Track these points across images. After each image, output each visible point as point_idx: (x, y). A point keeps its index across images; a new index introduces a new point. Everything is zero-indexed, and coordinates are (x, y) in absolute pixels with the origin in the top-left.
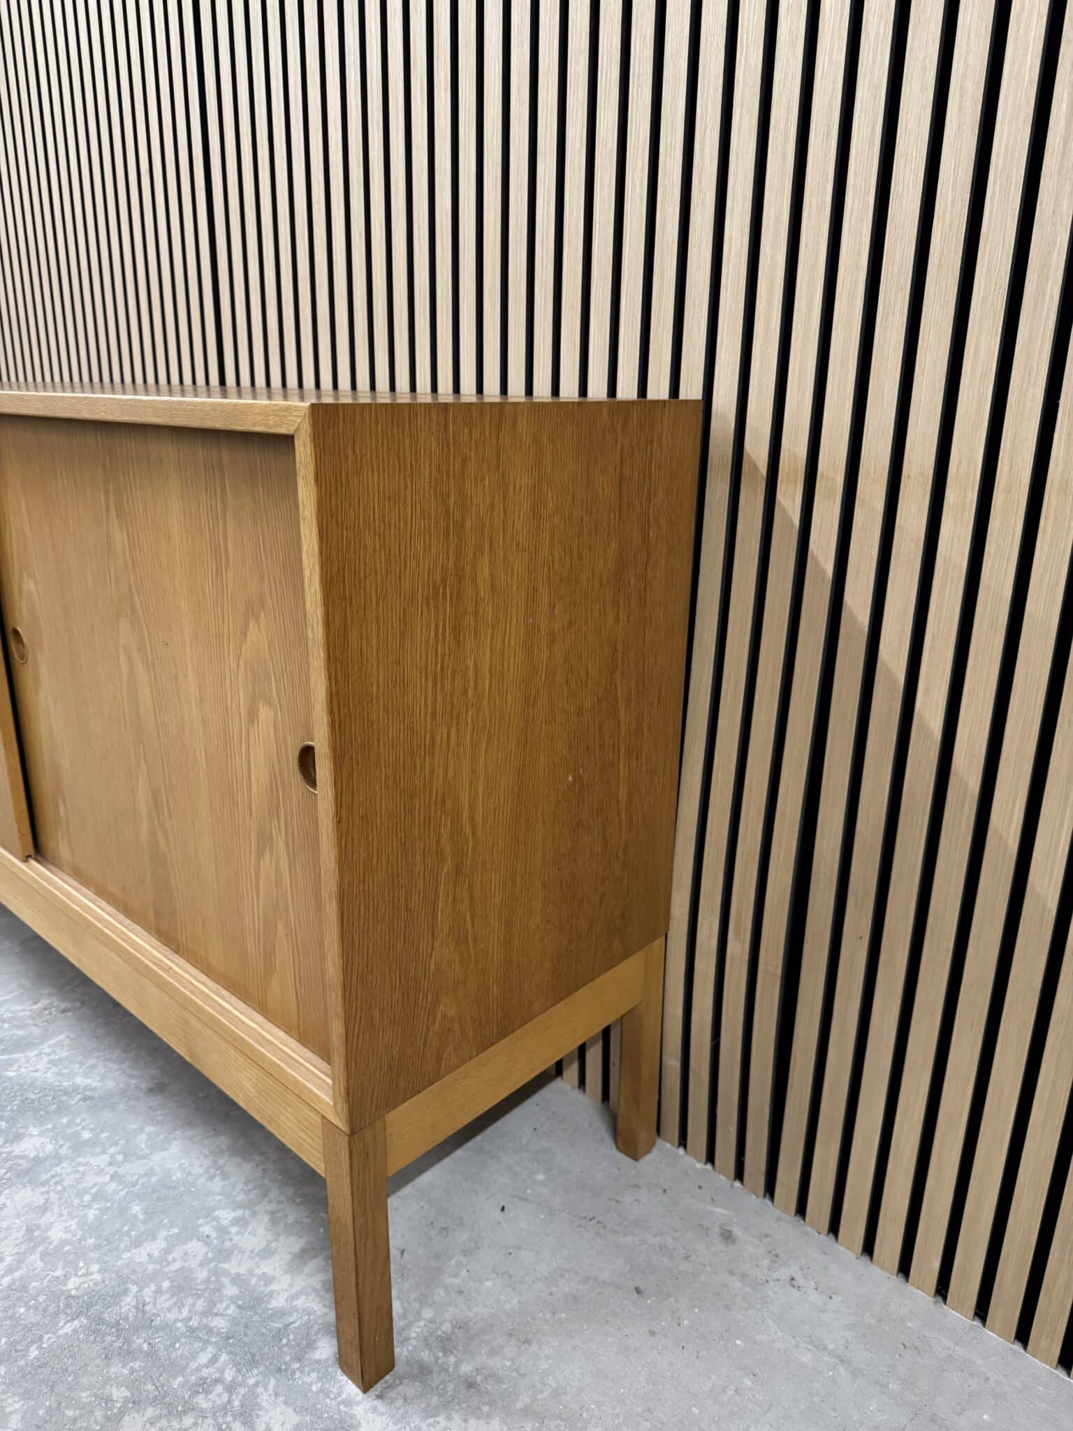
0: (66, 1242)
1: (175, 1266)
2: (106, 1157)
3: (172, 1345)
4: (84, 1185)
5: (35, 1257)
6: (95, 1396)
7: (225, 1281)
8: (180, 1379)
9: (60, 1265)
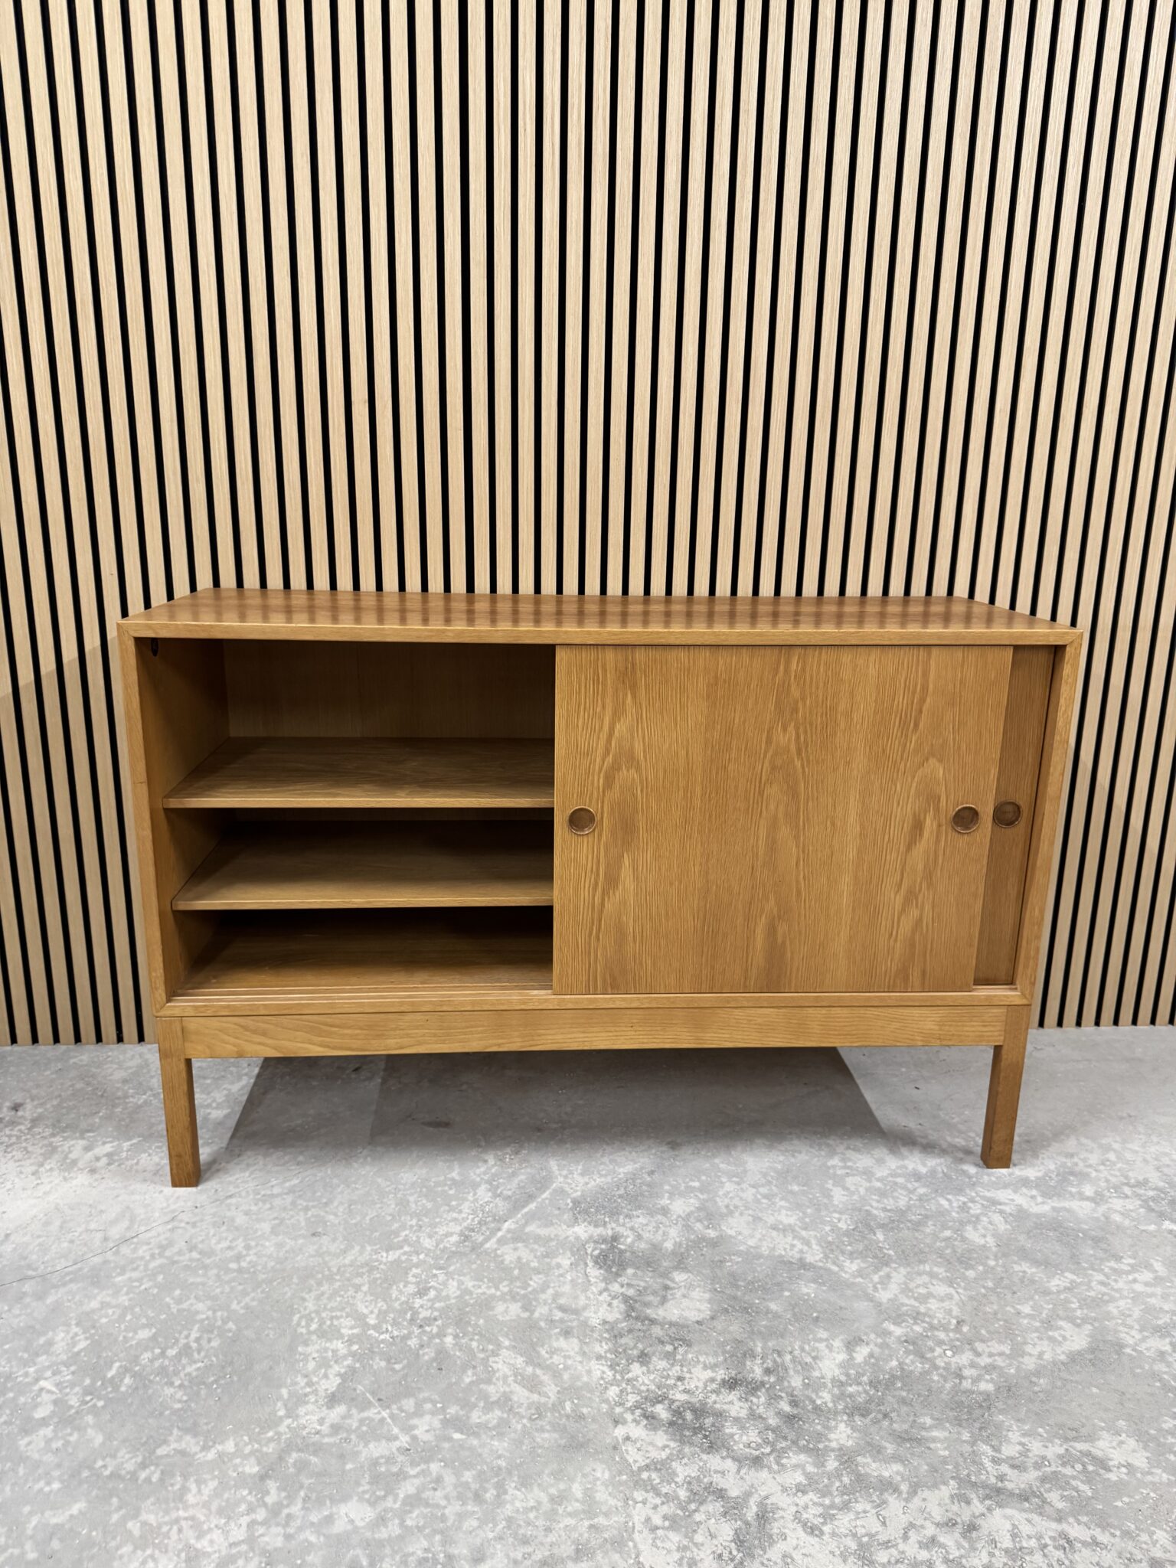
0: (801, 1219)
1: (862, 1191)
2: (727, 1184)
3: (927, 1210)
4: (750, 1198)
5: (804, 1233)
6: (941, 1241)
7: (890, 1179)
8: (954, 1214)
9: (820, 1226)
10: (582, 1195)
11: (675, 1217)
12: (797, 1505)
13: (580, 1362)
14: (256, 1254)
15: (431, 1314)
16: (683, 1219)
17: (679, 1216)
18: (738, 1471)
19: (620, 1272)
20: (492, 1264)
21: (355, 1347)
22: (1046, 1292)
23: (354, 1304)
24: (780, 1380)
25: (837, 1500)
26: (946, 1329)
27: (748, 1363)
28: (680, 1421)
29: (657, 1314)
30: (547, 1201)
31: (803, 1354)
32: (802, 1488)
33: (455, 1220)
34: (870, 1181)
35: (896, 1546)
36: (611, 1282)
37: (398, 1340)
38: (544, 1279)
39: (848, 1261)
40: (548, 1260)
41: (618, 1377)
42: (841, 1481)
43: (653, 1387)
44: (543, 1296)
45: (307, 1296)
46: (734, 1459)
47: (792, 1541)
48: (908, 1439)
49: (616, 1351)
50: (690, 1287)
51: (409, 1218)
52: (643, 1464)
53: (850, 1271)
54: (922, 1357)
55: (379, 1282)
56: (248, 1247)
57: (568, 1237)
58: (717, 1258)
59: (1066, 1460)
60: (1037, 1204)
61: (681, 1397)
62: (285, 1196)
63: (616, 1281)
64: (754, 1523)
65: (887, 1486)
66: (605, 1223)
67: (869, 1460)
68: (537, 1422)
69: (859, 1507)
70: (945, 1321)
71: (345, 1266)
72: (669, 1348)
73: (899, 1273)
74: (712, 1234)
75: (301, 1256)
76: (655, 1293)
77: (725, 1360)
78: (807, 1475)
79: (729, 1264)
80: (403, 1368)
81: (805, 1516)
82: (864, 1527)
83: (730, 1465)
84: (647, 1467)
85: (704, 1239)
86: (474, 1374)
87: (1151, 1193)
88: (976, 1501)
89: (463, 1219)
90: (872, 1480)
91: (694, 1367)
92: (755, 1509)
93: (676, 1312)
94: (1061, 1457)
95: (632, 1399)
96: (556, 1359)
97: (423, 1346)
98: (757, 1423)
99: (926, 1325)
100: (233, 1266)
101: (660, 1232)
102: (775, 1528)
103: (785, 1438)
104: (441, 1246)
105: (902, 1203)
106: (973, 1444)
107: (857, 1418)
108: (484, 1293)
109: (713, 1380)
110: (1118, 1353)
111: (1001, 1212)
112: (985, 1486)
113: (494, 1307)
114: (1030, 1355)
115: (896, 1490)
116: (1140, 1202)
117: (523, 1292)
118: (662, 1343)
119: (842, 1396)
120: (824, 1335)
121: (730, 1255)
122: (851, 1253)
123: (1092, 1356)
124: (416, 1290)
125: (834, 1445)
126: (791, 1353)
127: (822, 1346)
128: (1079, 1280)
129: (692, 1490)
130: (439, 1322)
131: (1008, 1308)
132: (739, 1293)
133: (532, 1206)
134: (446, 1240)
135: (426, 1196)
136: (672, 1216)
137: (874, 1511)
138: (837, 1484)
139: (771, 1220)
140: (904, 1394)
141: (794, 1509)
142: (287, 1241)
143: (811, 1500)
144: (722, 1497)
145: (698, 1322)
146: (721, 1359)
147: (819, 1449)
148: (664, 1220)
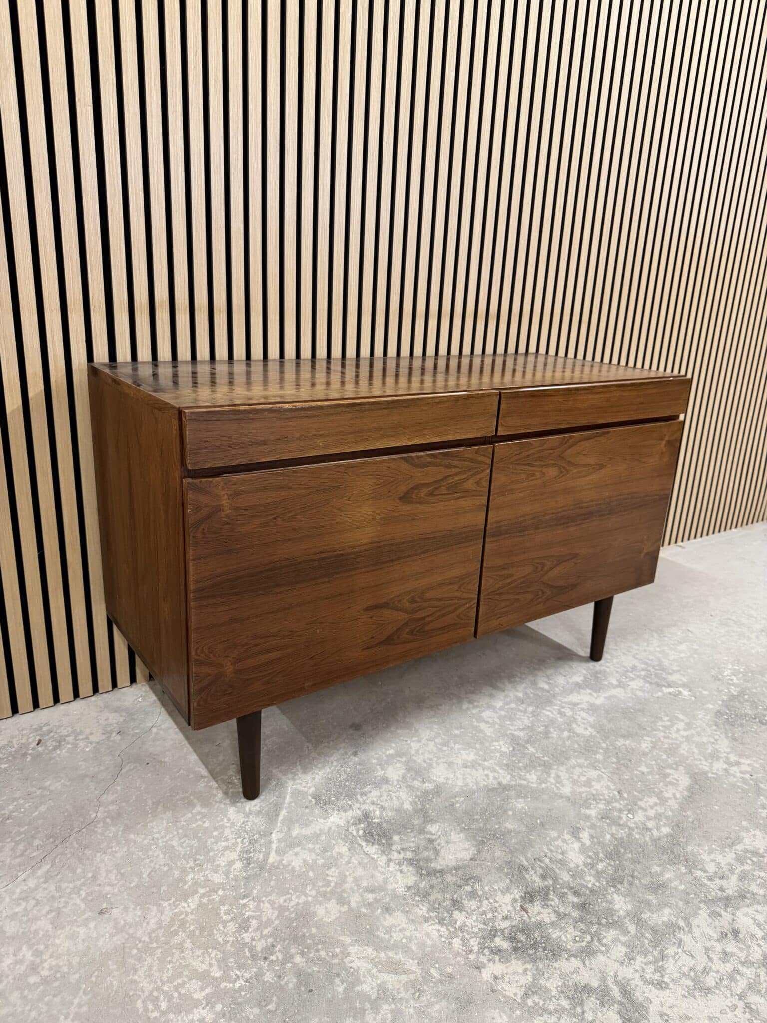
10: (317, 789)
11: (396, 783)
12: (637, 971)
13: (416, 930)
14: (51, 956)
15: (266, 942)
16: (404, 783)
17: (398, 781)
18: (585, 964)
19: (389, 841)
20: (287, 875)
21: (219, 1007)
22: (645, 754)
23: (187, 966)
24: (555, 879)
25: (656, 954)
26: (616, 801)
27: (527, 876)
28: (520, 945)
29: (441, 865)
30: (293, 804)
31: (554, 854)
32: (630, 956)
33: (226, 848)
34: (496, 712)
35: (710, 968)
36: (389, 853)
37: (254, 981)
38: (337, 871)
39: (528, 774)
40: (329, 853)
41: (452, 929)
42: (646, 938)
43: (482, 926)
44: (347, 886)
45: (136, 977)
46: (575, 956)
47: (656, 1001)
48: (657, 887)
49: (434, 908)
50: (445, 834)
51: (185, 862)
52: (522, 994)
53: (534, 781)
54: (619, 825)
55: (197, 933)
56: (38, 953)
57: (330, 828)
58: (447, 804)
59: (740, 859)
60: (596, 698)
61: (505, 924)
62: (45, 886)
63: (392, 850)
64: (623, 1000)
65: (672, 928)
66: (350, 805)
67: (649, 914)
68: (422, 998)
69: (671, 950)
70: (611, 795)
71: (153, 931)
72: (468, 888)
73: (562, 771)
74: (430, 786)
75: (102, 939)
76: (426, 848)
77: (511, 880)
78: (624, 944)
79: (458, 805)
80: (278, 1005)
81: (648, 976)
82: (684, 965)
83: (575, 962)
84: (526, 995)
85: (426, 793)
86: (342, 981)
87: (643, 673)
88: (722, 912)
89: (233, 844)
90: (661, 927)
91: (496, 896)
92: (615, 987)
93: (451, 857)
94: (736, 859)
95: (474, 943)
96: (396, 936)
97: (279, 976)
98: (567, 920)
99: (603, 802)
100: (33, 979)
101: (394, 798)
102: (638, 995)
103: (591, 923)
104: (231, 876)
105: (527, 722)
106: (691, 874)
107: (619, 886)
108: (298, 904)
109: (515, 900)
110: (708, 778)
111: (582, 709)
112: (719, 899)
113: (316, 912)
114: (670, 798)
115: (679, 928)
116: (642, 681)
117: (328, 889)
118: (460, 886)
119: (598, 875)
120: (554, 834)
121: (452, 798)
122: (525, 768)
123: (697, 787)
124: (237, 925)
125: (622, 913)
126: (546, 856)
127: (559, 842)
128: (654, 740)
129: (568, 997)
130: (279, 946)
131: (635, 772)
132: (482, 825)
133: (283, 813)
134: (232, 870)
135: (186, 836)
136: (393, 782)
137: (680, 950)
138: (646, 941)
139: (459, 761)
140: (630, 855)
141: (637, 975)
142: (78, 930)
143: (642, 962)
144: (591, 991)
145: (472, 859)
146: (508, 881)
147: (617, 921)
148: (390, 788)
